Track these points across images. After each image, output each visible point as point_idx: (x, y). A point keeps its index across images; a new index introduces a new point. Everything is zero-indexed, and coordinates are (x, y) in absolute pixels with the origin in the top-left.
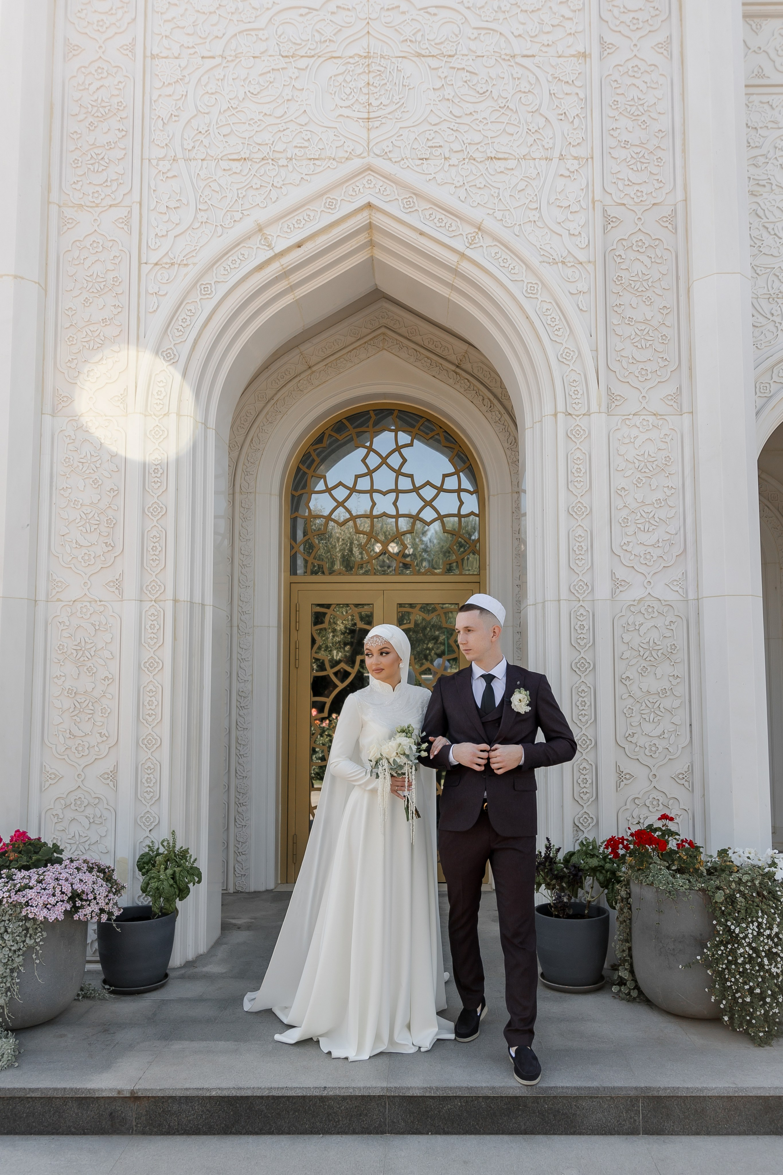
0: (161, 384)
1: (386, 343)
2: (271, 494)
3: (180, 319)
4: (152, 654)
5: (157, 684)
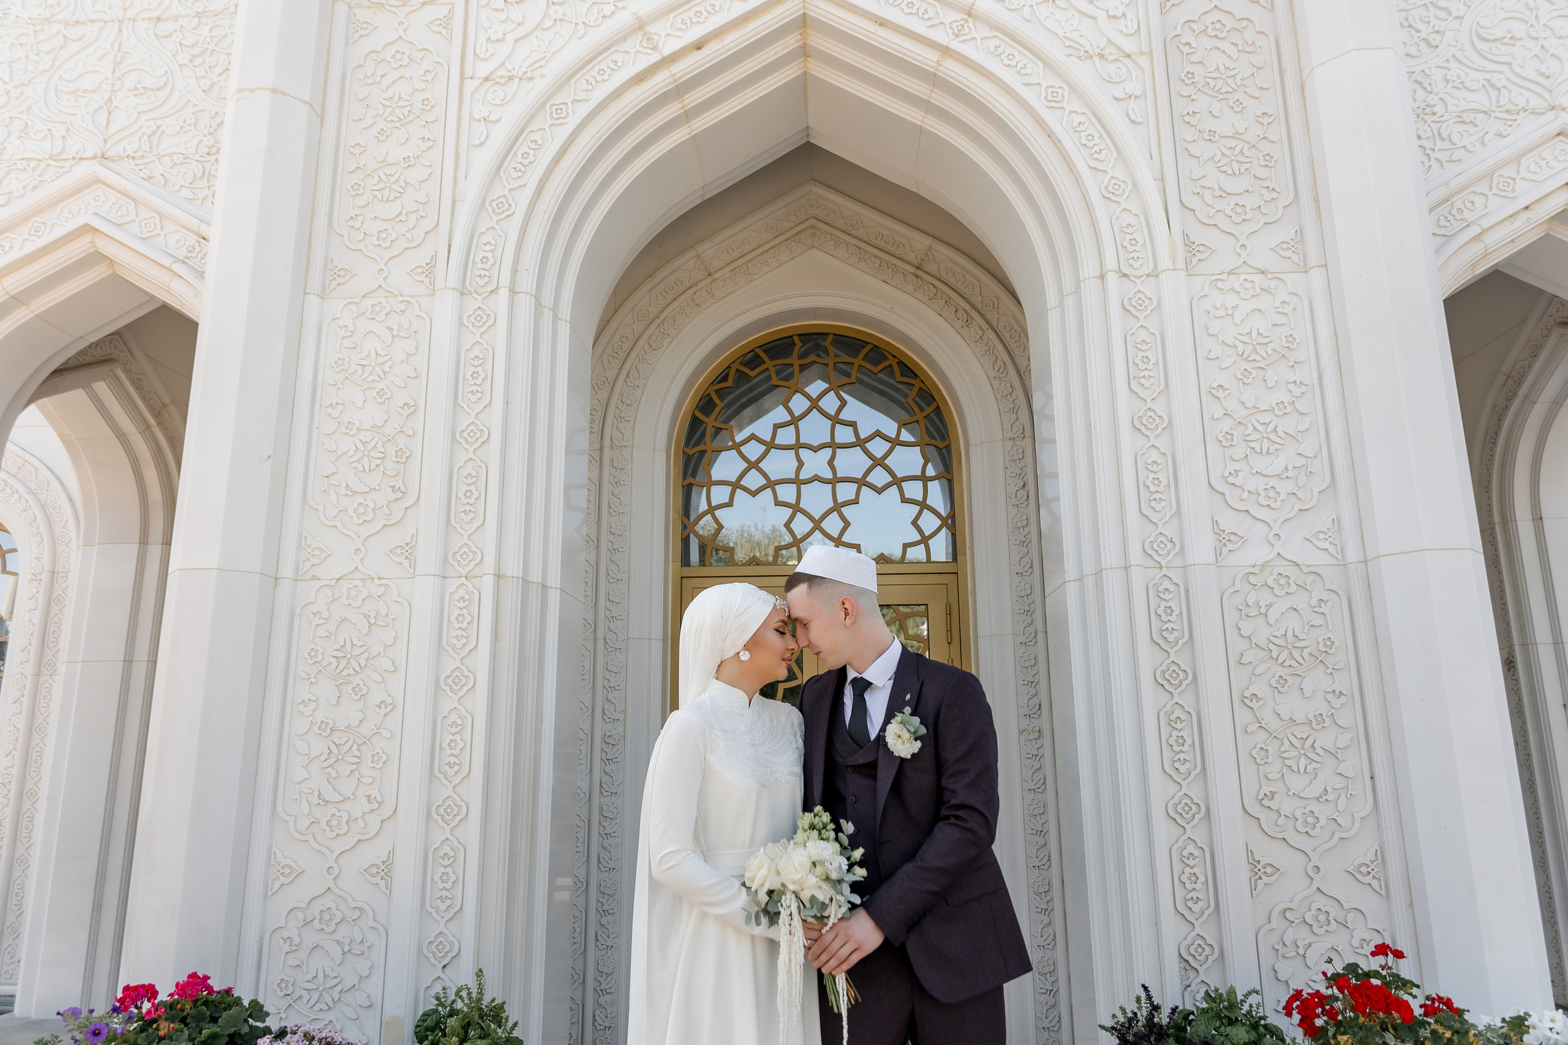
0: (488, 247)
1: (818, 240)
2: (654, 449)
3: (519, 153)
4: (458, 664)
5: (464, 713)
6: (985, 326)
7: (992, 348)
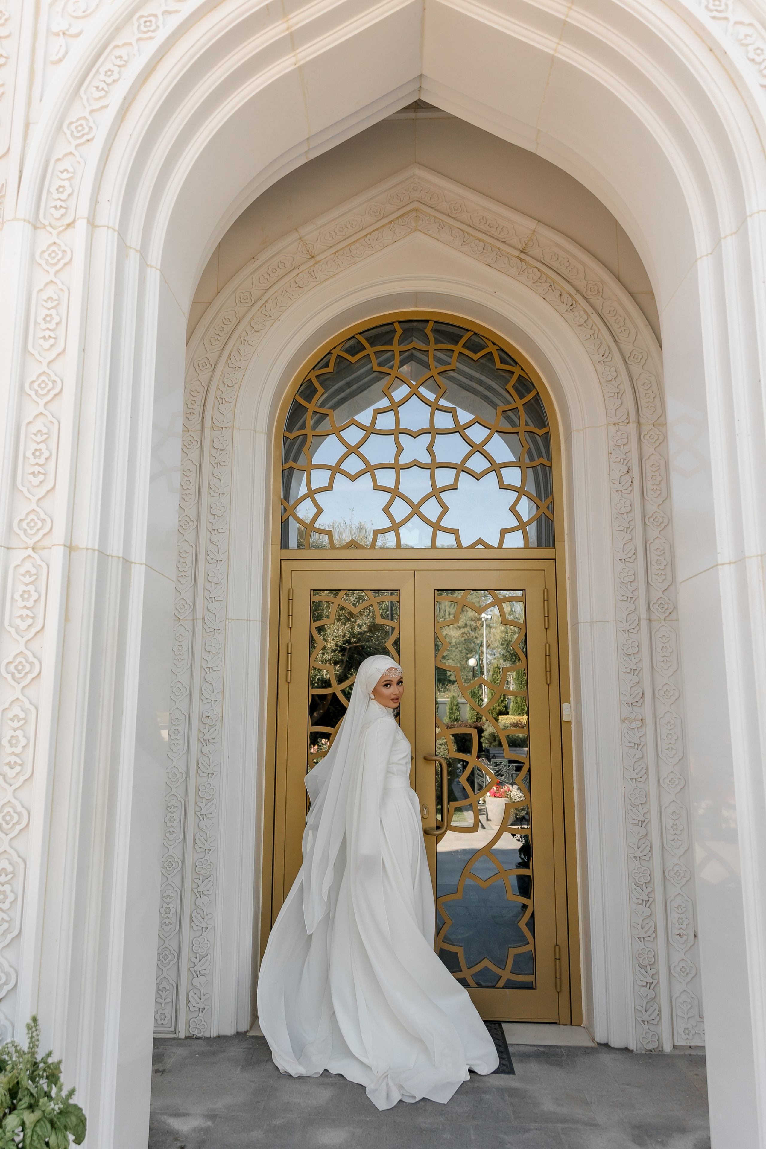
0: (65, 175)
1: (420, 222)
2: (255, 431)
3: (102, 71)
4: (22, 648)
5: (28, 705)
6: (590, 310)
7: (596, 332)
